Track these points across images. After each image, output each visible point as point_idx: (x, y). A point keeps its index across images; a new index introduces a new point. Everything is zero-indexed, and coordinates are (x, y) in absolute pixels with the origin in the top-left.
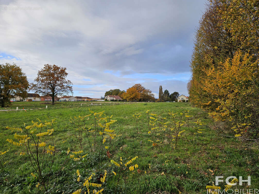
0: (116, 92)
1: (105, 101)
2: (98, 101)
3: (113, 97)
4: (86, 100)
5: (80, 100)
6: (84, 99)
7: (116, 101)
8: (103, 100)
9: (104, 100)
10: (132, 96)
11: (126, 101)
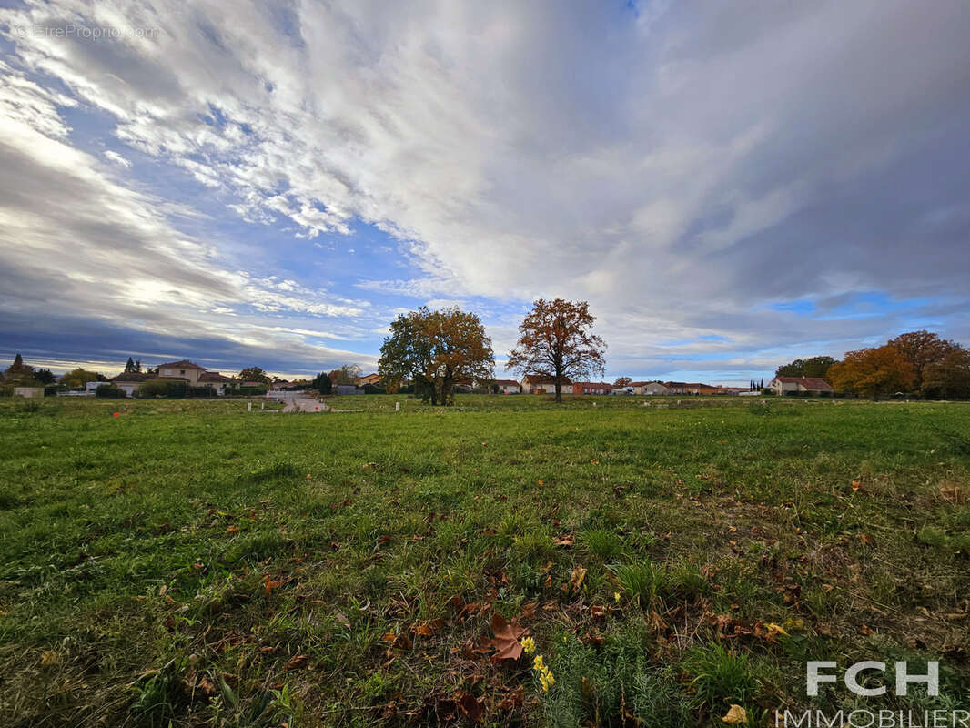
0: (819, 367)
1: (762, 393)
2: (741, 394)
3: (798, 384)
4: (696, 391)
5: (679, 391)
6: (690, 390)
7: (807, 395)
8: (755, 393)
9: (759, 393)
10: (868, 379)
11: (857, 396)
